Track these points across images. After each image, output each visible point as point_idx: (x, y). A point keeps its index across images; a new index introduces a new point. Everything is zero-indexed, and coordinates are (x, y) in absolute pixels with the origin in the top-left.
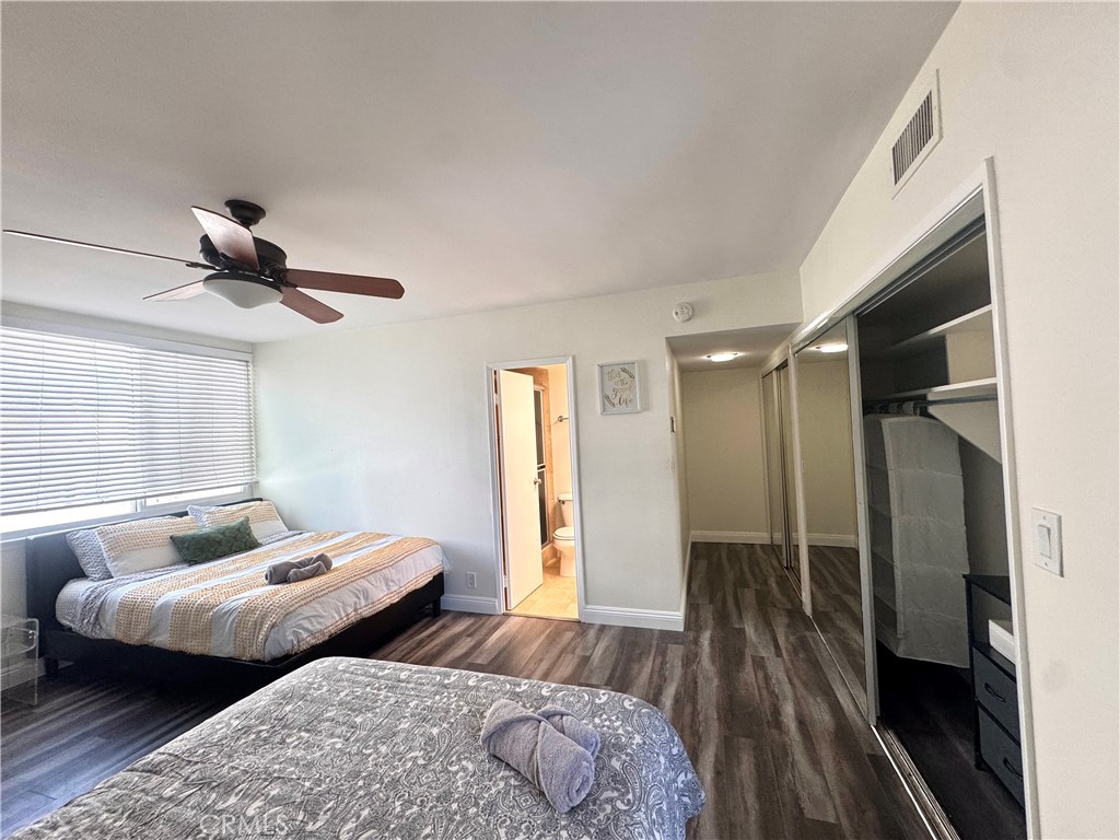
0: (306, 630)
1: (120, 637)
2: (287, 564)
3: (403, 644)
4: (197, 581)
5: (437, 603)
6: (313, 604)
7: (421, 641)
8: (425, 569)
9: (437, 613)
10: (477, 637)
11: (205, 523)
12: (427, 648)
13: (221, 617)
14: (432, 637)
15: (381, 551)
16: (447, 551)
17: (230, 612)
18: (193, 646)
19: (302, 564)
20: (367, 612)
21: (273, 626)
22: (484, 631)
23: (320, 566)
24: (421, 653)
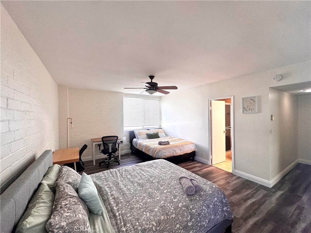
0: (163, 155)
1: (139, 149)
2: (161, 141)
3: (184, 164)
4: (149, 142)
5: (193, 158)
6: (164, 150)
7: (188, 165)
8: (190, 149)
9: (193, 160)
10: (201, 168)
11: (151, 132)
12: (188, 167)
13: (150, 149)
14: (190, 165)
15: (180, 143)
16: (196, 146)
17: (152, 148)
18: (147, 153)
19: (164, 142)
20: (175, 155)
21: (157, 152)
22: (203, 167)
23: (168, 143)
24: (187, 167)
